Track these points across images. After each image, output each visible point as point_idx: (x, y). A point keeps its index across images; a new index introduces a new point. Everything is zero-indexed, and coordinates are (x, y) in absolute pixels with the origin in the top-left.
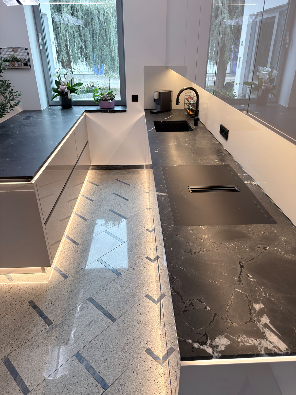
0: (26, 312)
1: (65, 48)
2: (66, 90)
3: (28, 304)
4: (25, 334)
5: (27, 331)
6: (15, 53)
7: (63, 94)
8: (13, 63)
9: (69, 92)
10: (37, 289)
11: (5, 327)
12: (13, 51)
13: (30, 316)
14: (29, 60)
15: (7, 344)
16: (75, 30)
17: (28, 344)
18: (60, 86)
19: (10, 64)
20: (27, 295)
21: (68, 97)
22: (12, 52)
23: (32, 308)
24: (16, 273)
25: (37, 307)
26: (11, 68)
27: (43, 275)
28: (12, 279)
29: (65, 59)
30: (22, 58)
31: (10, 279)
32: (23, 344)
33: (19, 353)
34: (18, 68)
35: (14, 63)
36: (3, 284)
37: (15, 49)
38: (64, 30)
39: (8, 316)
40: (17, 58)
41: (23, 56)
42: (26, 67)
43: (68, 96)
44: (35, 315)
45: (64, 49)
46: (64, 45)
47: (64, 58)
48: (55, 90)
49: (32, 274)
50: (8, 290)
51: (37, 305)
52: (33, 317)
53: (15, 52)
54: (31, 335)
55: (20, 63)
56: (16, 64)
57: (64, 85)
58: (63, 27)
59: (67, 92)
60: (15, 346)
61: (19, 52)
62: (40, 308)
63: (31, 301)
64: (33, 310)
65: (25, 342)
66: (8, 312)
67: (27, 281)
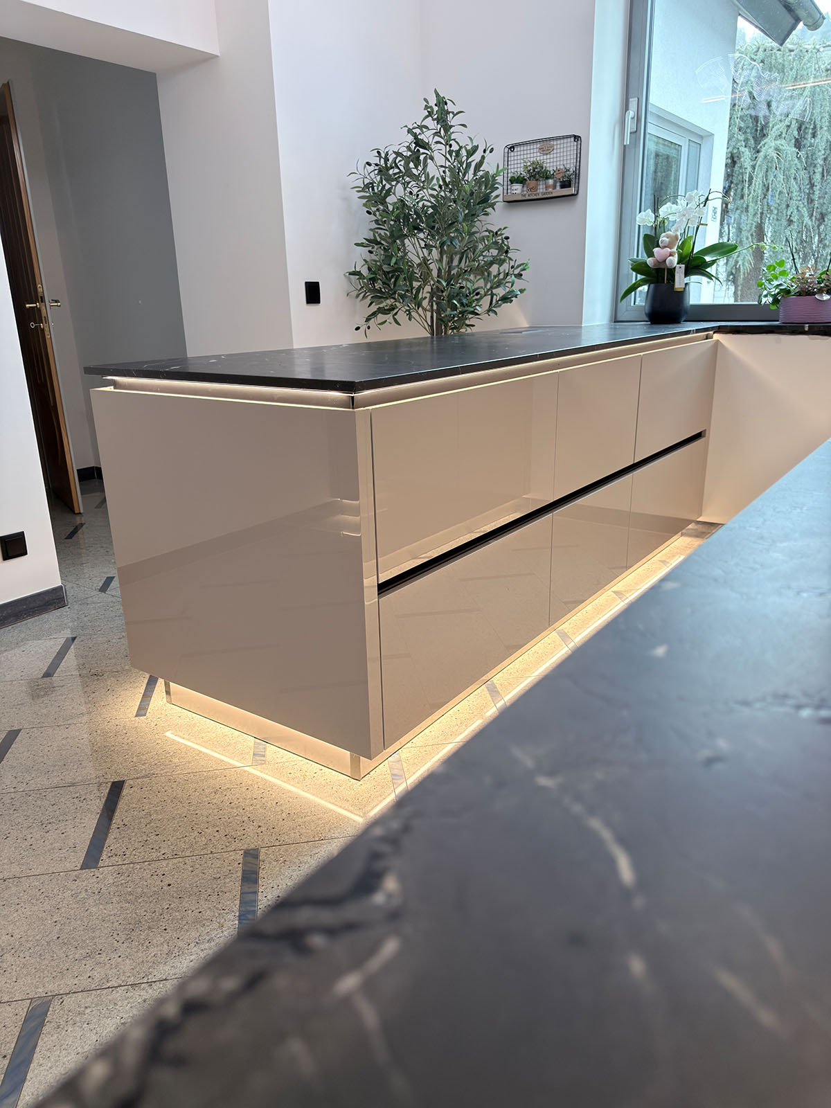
0: (215, 878)
1: (752, 235)
2: (671, 262)
3: (239, 856)
4: (153, 954)
5: (166, 946)
6: (545, 157)
7: (659, 277)
8: (532, 183)
9: (680, 270)
10: (300, 820)
11: (130, 893)
12: (540, 149)
13: (214, 898)
14: (577, 174)
15: (88, 956)
16: (797, 183)
17: (131, 997)
18: (656, 250)
19: (525, 189)
20: (260, 824)
21: (674, 285)
22: (538, 154)
23: (240, 874)
24: (286, 746)
25: (256, 881)
26: (524, 198)
27: (349, 784)
28: (263, 758)
29: (743, 265)
30: (562, 167)
31: (259, 759)
32: (120, 986)
33: (88, 1011)
34: (546, 196)
35: (537, 185)
36: (231, 765)
37: (546, 144)
38: (759, 184)
39: (164, 863)
40: (548, 169)
41: (565, 162)
42: (566, 191)
43: (674, 281)
44: (228, 903)
45: (747, 239)
46: (751, 227)
47: (740, 263)
48: (639, 267)
49: (323, 768)
50: (228, 786)
51: (262, 874)
52: (219, 906)
53: (545, 152)
54: (167, 968)
55: (551, 182)
56: (541, 187)
57: (670, 246)
58: (761, 175)
59: (675, 268)
60: (98, 976)
61: (555, 151)
62: (261, 890)
63: (254, 850)
64: (238, 884)
65: (131, 980)
66: (175, 853)
67: (292, 783)
